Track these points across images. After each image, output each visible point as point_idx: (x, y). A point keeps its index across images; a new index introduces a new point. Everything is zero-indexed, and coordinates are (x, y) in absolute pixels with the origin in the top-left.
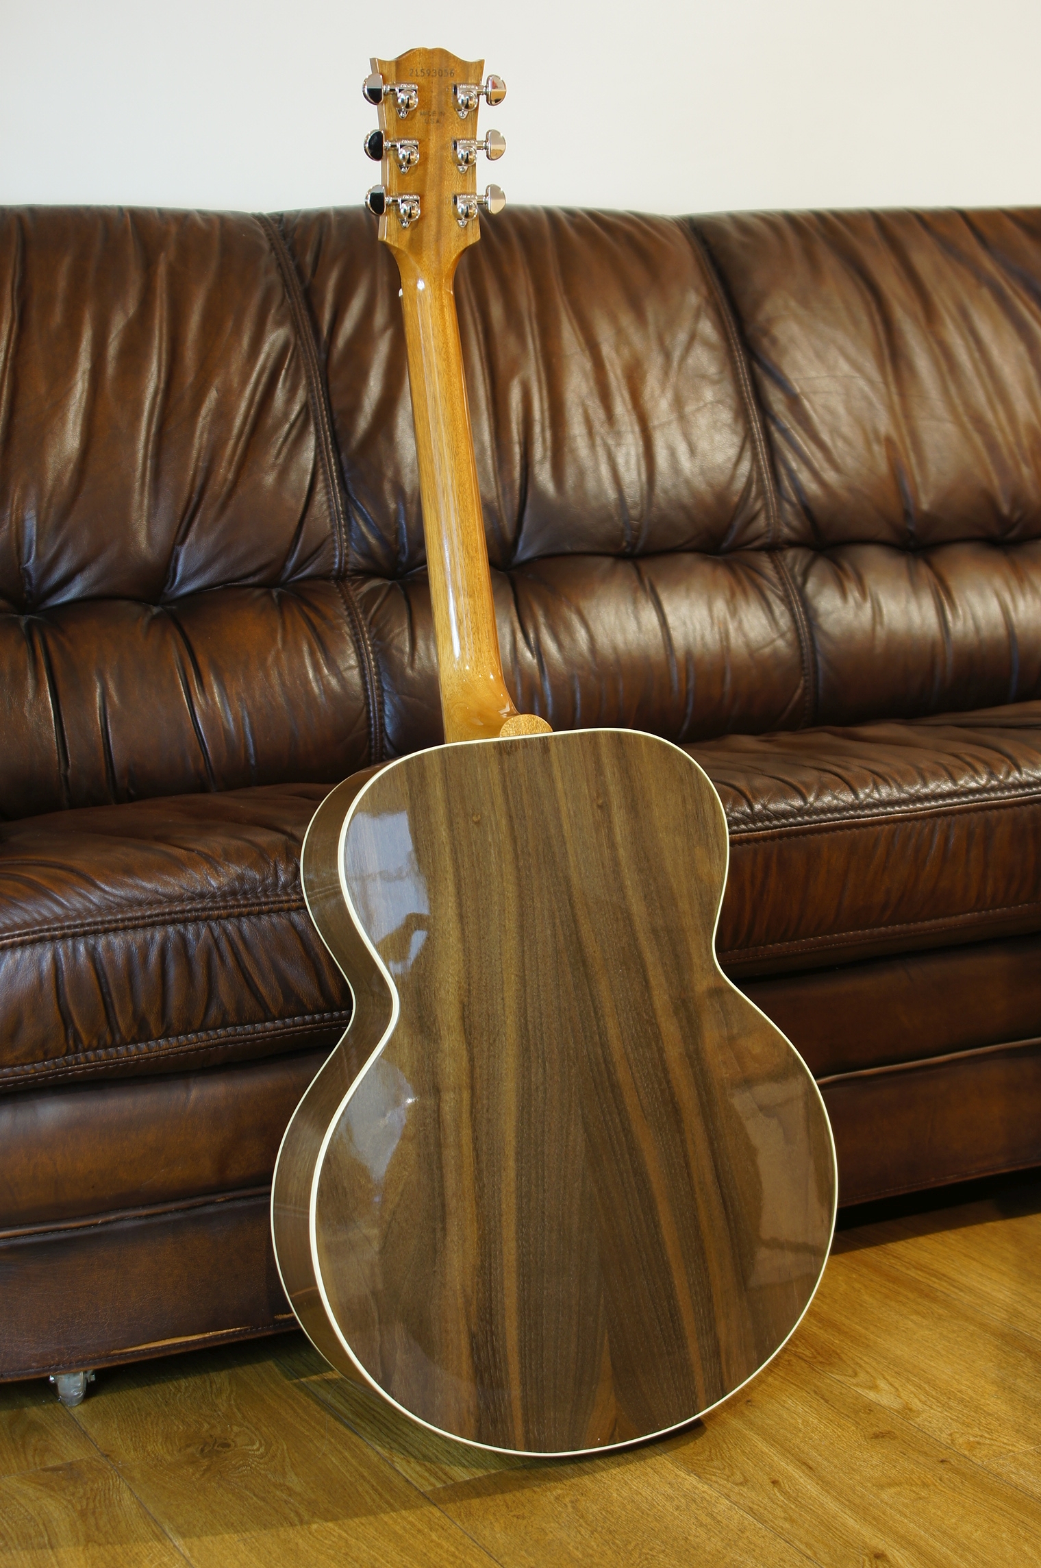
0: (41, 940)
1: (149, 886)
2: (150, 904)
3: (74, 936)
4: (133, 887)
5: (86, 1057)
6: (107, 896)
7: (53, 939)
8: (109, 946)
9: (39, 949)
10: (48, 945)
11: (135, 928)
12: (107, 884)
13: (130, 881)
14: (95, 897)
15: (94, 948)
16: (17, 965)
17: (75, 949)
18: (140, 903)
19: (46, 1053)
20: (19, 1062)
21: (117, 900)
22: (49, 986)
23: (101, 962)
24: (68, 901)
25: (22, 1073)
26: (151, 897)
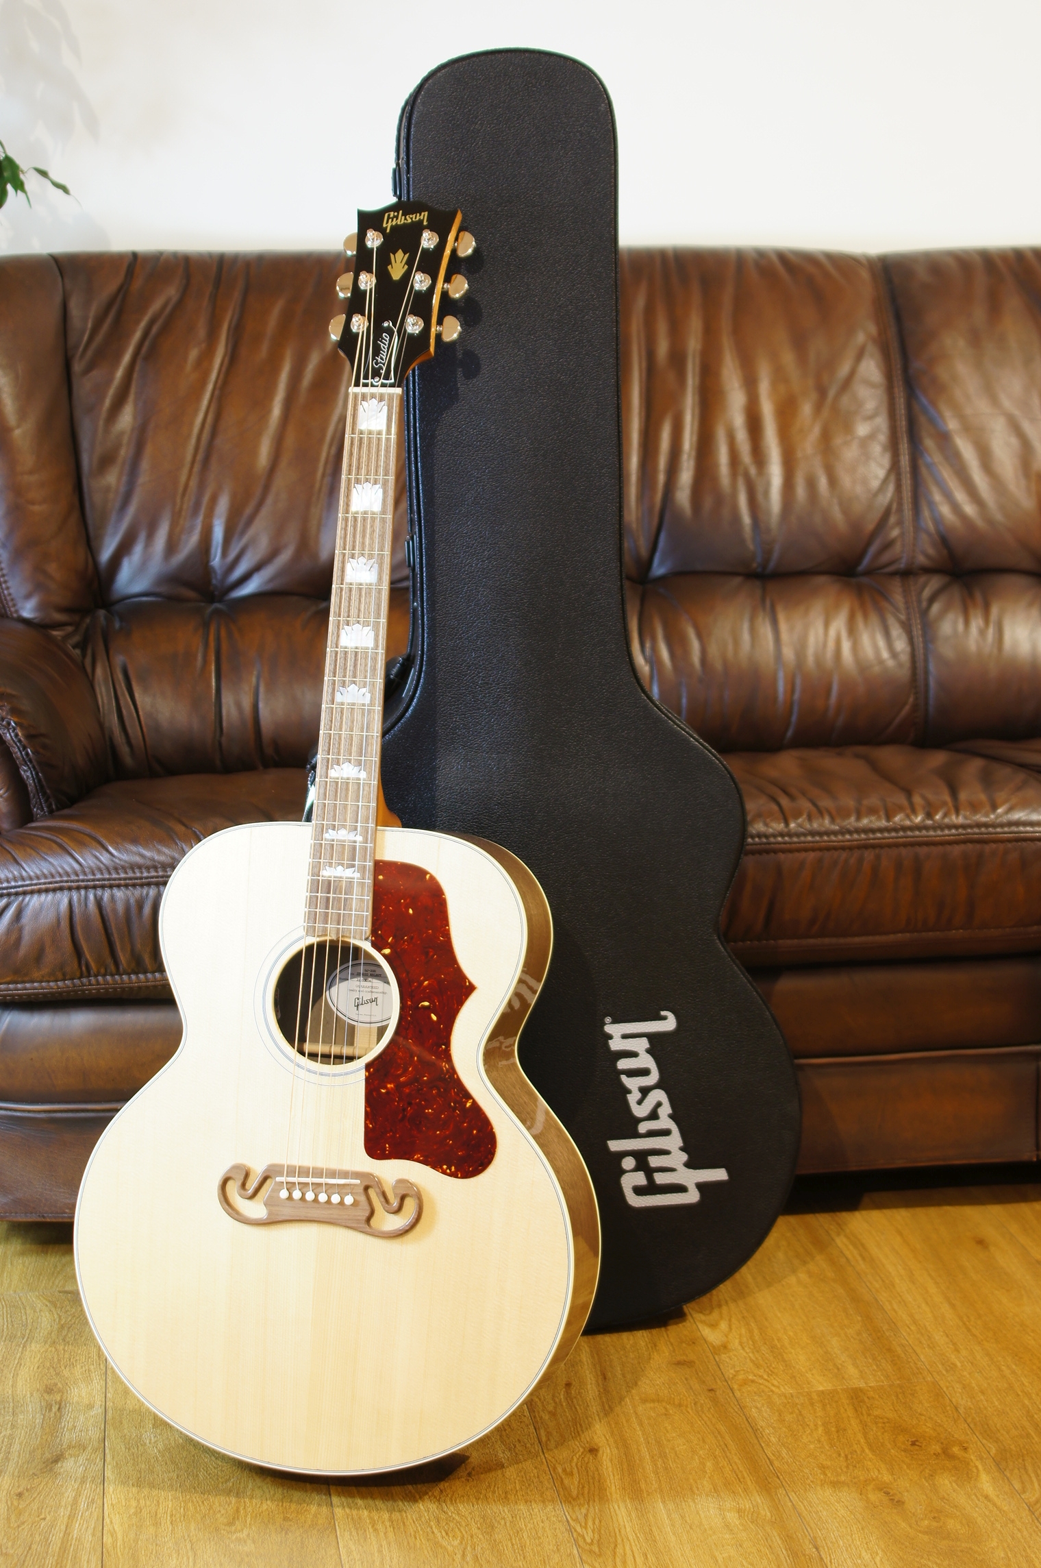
0: (61, 889)
1: (148, 854)
2: (148, 869)
3: (86, 888)
4: (136, 854)
5: (97, 981)
6: (114, 859)
7: (70, 889)
8: (112, 897)
9: (58, 895)
10: (66, 892)
11: (134, 886)
12: (115, 849)
13: (134, 849)
14: (105, 858)
15: (102, 898)
16: (42, 906)
17: (86, 898)
18: (140, 867)
19: (64, 975)
20: (45, 979)
21: (122, 863)
22: (65, 924)
23: (106, 910)
24: (85, 860)
25: (48, 987)
26: (149, 863)
